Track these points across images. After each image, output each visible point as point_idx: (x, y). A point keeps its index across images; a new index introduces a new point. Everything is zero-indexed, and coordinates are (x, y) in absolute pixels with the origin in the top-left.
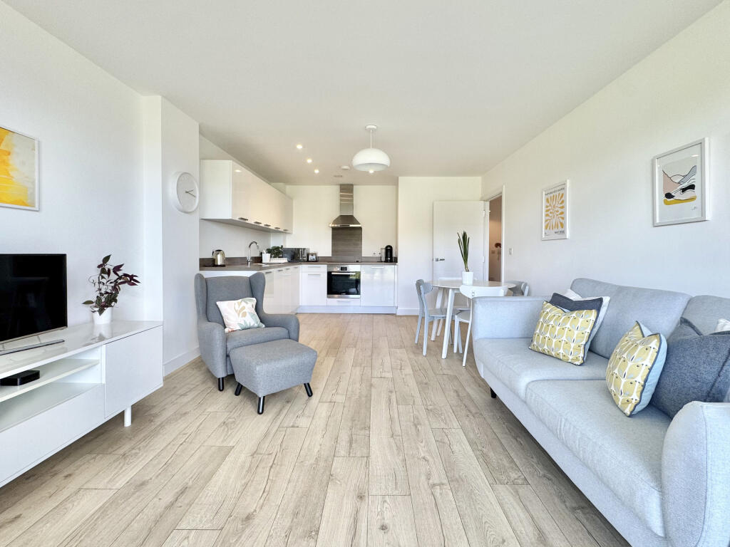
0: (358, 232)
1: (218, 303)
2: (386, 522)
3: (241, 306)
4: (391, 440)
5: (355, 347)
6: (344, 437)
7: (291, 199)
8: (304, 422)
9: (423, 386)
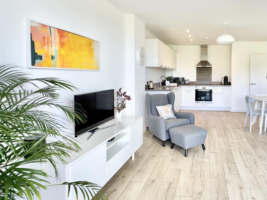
0: (210, 69)
1: (156, 107)
2: (254, 196)
3: (166, 109)
4: (246, 168)
5: (216, 128)
6: (226, 166)
7: (176, 52)
8: (206, 160)
9: (254, 147)
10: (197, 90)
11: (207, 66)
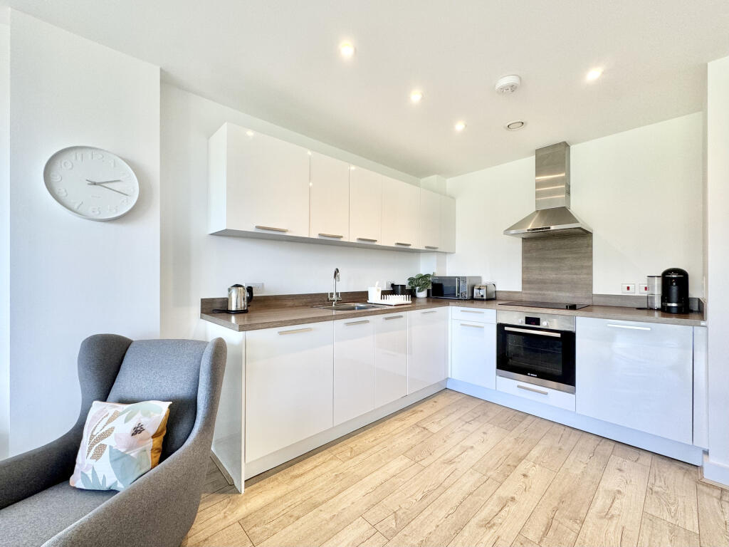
7: (450, 196)
10: (500, 327)
11: (553, 228)
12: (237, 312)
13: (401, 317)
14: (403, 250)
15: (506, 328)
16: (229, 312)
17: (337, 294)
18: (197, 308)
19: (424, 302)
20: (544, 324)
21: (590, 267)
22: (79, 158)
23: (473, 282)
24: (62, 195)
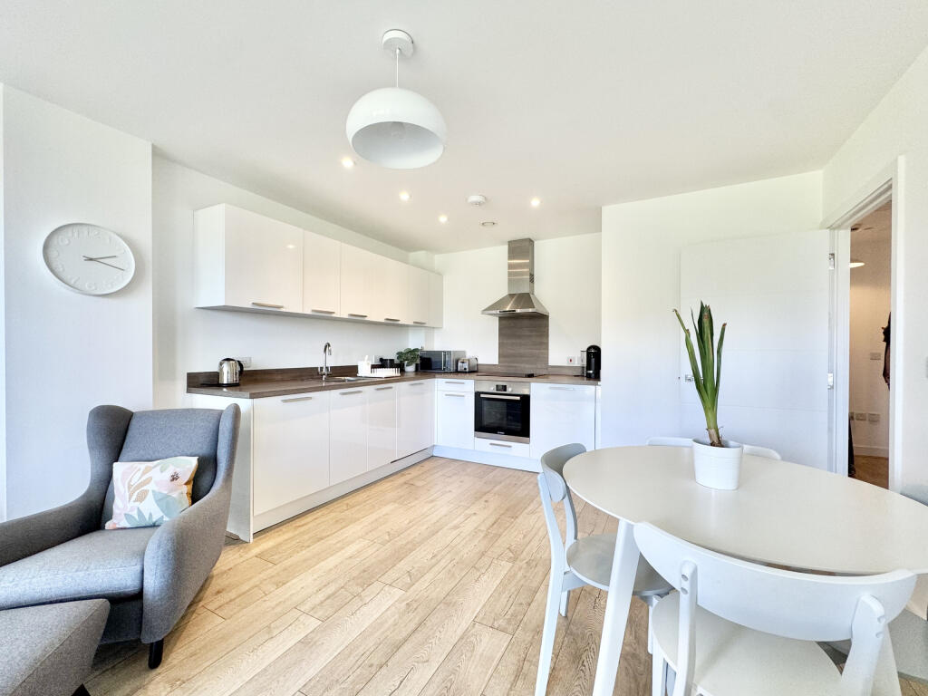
0: (541, 320)
7: (438, 273)
10: (477, 394)
11: (518, 311)
12: (228, 386)
13: (391, 388)
14: (392, 325)
15: (482, 396)
16: (220, 386)
17: (327, 368)
18: (183, 383)
19: (413, 375)
20: (509, 390)
21: (547, 344)
22: (76, 235)
23: (457, 357)
24: (59, 269)
